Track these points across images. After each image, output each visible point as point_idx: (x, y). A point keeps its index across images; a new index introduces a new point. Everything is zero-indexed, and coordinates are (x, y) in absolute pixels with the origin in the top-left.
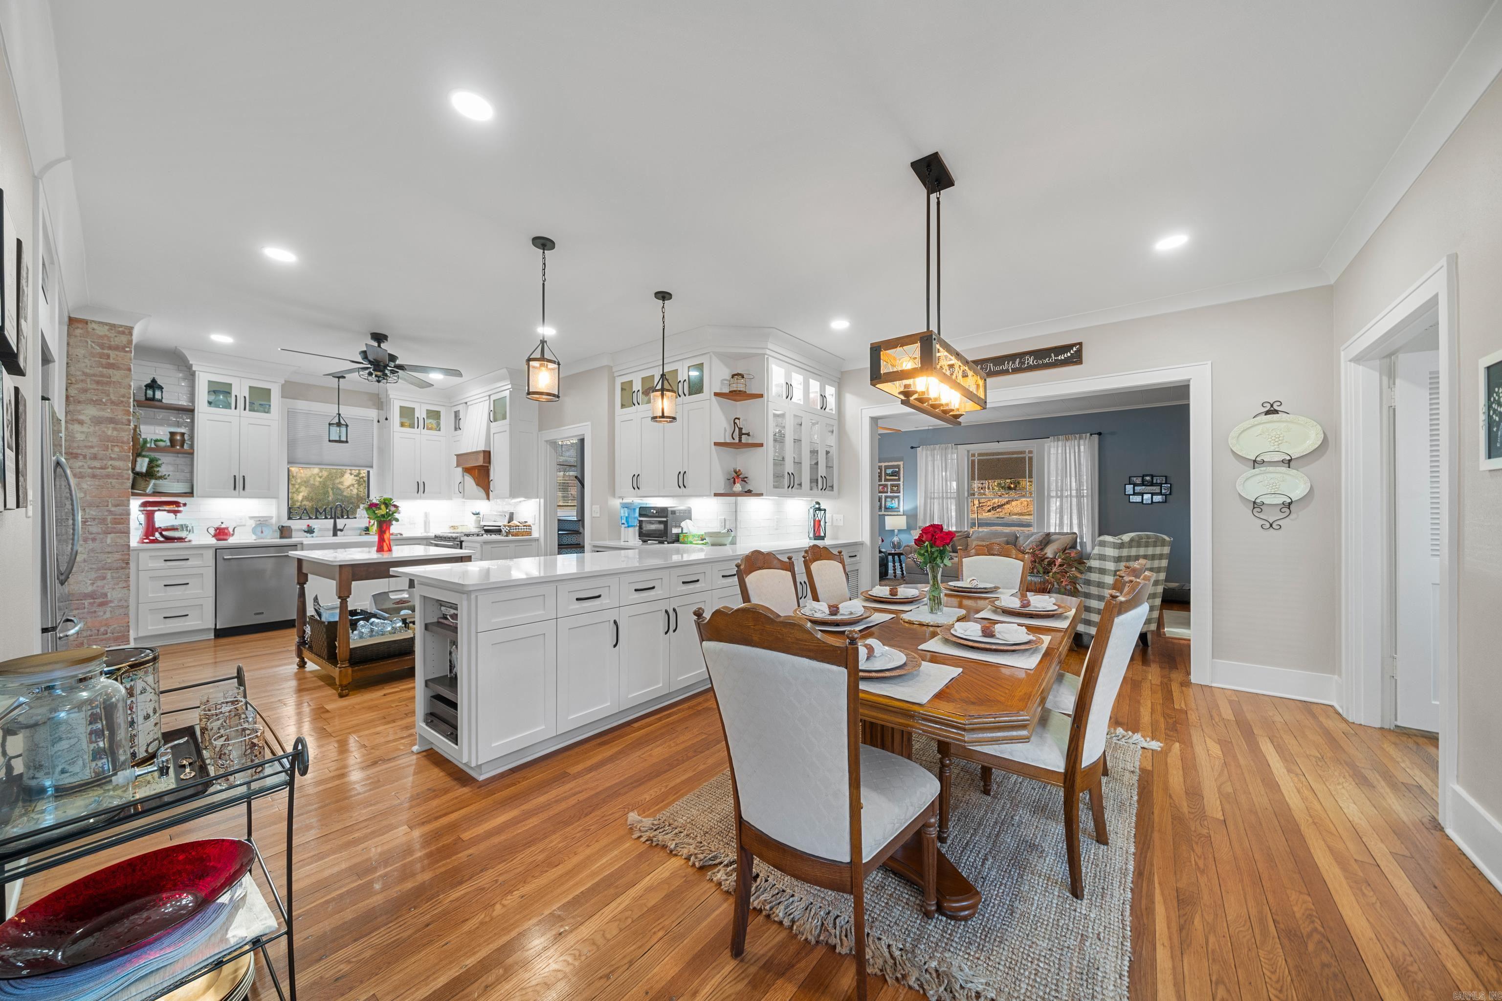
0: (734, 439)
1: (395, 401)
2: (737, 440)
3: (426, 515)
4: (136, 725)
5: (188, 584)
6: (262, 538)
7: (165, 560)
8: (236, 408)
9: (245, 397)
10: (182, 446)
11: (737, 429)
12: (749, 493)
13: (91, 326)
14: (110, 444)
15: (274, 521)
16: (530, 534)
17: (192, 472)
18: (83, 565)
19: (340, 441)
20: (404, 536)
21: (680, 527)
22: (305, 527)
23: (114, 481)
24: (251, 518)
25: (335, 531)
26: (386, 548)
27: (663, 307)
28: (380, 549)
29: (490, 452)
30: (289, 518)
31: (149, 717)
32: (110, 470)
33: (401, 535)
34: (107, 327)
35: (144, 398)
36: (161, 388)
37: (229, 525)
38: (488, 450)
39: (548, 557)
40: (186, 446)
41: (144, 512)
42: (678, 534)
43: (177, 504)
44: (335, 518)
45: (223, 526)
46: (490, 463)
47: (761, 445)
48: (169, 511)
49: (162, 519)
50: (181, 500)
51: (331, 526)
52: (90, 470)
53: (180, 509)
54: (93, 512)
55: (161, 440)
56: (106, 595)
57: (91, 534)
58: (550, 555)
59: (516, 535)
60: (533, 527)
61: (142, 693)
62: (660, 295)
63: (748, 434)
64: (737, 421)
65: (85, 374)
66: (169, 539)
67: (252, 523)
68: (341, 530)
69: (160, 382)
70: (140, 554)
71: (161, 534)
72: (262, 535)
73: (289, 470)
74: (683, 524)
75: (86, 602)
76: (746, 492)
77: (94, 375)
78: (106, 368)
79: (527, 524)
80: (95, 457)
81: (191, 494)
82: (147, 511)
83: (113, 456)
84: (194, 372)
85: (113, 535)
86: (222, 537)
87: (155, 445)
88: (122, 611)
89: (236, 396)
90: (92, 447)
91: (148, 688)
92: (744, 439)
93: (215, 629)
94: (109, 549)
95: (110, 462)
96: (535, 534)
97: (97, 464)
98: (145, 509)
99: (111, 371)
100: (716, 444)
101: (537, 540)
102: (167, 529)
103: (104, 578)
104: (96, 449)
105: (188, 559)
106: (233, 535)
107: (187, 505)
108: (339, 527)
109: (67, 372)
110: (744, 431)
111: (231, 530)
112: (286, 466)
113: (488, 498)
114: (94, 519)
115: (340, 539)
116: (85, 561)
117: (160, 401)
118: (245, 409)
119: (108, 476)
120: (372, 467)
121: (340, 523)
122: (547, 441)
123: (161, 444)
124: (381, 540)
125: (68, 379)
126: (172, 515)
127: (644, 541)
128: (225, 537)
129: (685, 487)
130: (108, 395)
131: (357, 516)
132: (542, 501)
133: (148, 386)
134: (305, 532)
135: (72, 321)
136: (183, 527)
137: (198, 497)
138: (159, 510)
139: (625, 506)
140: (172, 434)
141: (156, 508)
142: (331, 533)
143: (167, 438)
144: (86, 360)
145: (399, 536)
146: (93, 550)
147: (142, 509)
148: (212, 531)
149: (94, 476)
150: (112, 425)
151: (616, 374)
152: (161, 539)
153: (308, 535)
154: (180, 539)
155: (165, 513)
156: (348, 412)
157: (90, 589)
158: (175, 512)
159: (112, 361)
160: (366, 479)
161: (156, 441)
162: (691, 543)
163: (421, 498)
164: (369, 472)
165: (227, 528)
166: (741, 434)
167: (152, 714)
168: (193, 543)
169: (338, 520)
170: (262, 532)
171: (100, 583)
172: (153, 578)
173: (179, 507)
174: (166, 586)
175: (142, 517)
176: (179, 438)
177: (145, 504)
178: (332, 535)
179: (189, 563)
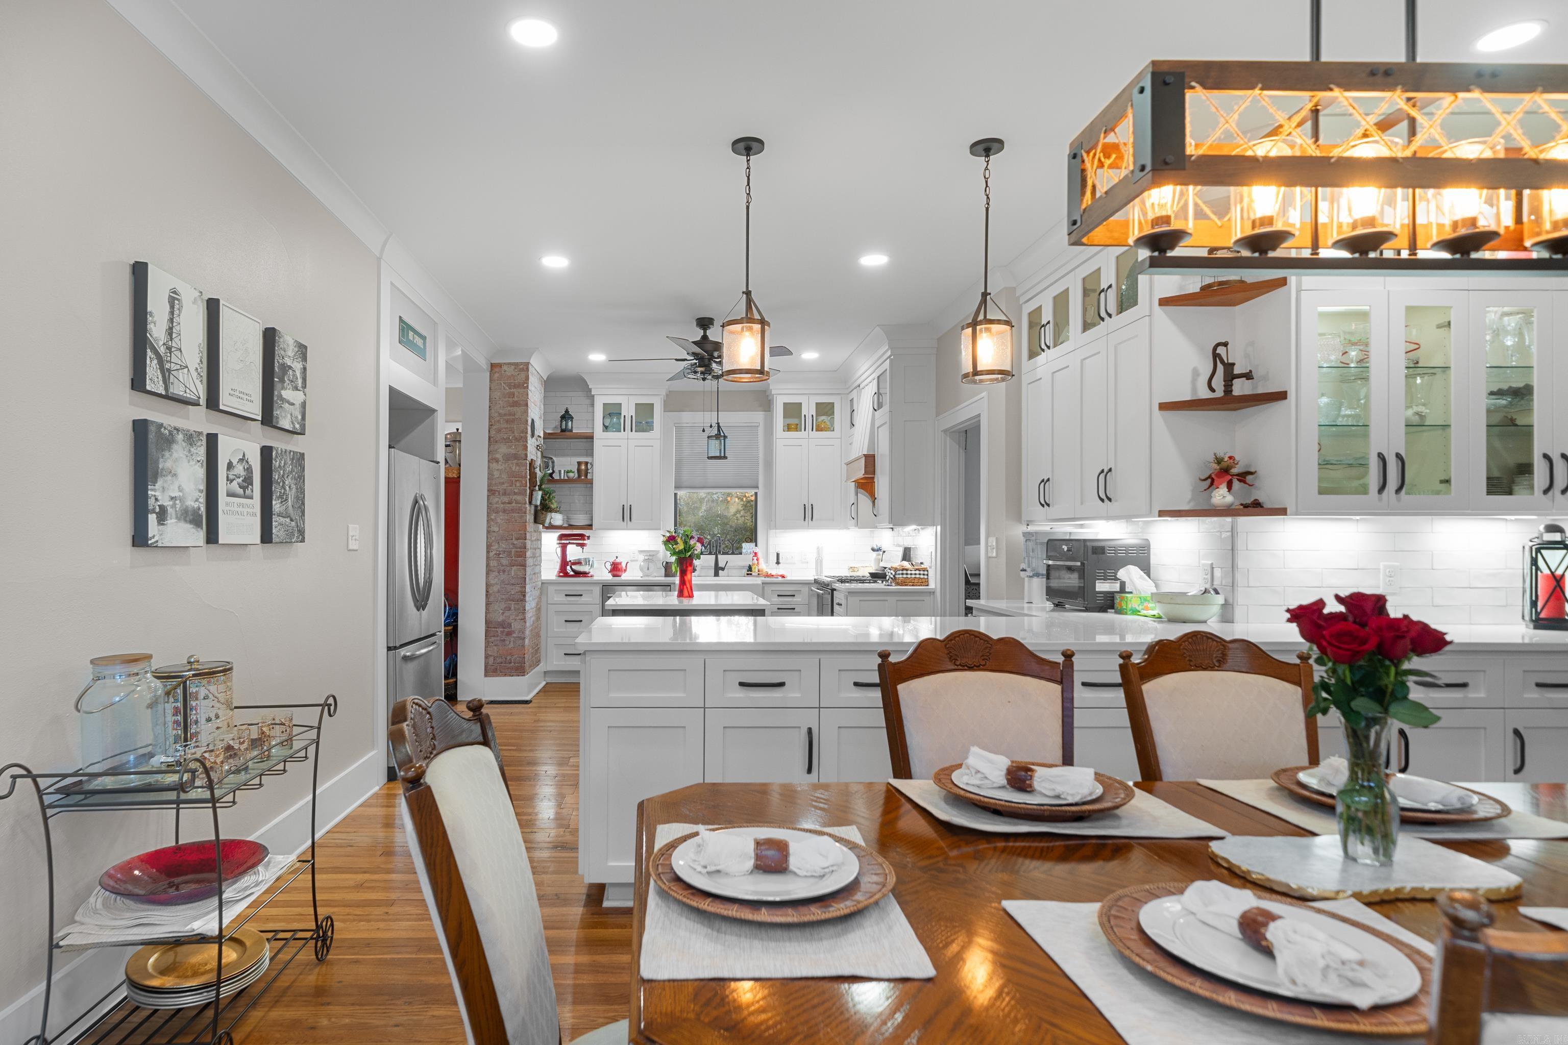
0: (1213, 390)
1: (779, 396)
2: (1220, 393)
3: (819, 551)
4: (199, 724)
5: (581, 621)
6: (648, 576)
7: (566, 595)
8: (624, 430)
9: (631, 417)
10: (586, 476)
11: (1220, 367)
12: (1255, 507)
13: (505, 368)
14: (514, 479)
15: (660, 556)
16: (926, 582)
17: (591, 503)
18: (497, 595)
19: (719, 458)
20: (789, 578)
21: (1116, 579)
23: (516, 515)
24: (641, 552)
25: (717, 570)
26: (686, 593)
27: (986, 169)
28: (681, 594)
29: (874, 456)
31: (211, 720)
32: (514, 504)
33: (783, 577)
34: (513, 367)
35: (560, 430)
36: (571, 418)
37: (623, 560)
38: (871, 453)
39: (948, 618)
40: (588, 477)
41: (561, 545)
42: (1113, 593)
43: (582, 536)
44: (717, 553)
45: (618, 561)
46: (874, 473)
47: (1282, 396)
48: (578, 545)
49: (573, 552)
50: (586, 533)
51: (713, 564)
52: (502, 506)
53: (585, 542)
54: (504, 545)
55: (571, 471)
56: (510, 625)
57: (503, 566)
58: (950, 616)
59: (903, 583)
60: (931, 573)
61: (204, 699)
62: (980, 148)
63: (1248, 376)
64: (1221, 350)
65: (500, 415)
66: (577, 574)
67: (641, 557)
68: (723, 569)
69: (570, 411)
70: (550, 588)
71: (571, 567)
72: (649, 571)
73: (676, 494)
74: (1122, 574)
75: (500, 630)
76: (1246, 506)
77: (505, 415)
78: (513, 406)
79: (923, 566)
80: (505, 494)
81: (590, 526)
83: (516, 491)
84: (593, 396)
85: (515, 567)
86: (616, 572)
87: (567, 476)
88: (521, 641)
89: (625, 417)
90: (503, 483)
91: (211, 696)
92: (1240, 388)
94: (513, 581)
95: (515, 497)
96: (932, 585)
97: (506, 499)
98: (561, 542)
99: (515, 409)
100: (1164, 407)
101: (932, 593)
102: (575, 563)
103: (510, 609)
104: (506, 485)
105: (585, 595)
106: (625, 570)
107: (589, 539)
108: (721, 564)
109: (489, 414)
110: (1237, 370)
111: (624, 565)
112: (673, 491)
114: (504, 552)
115: (722, 579)
116: (499, 592)
117: (571, 431)
118: (632, 430)
119: (513, 511)
120: (757, 487)
121: (723, 559)
122: (945, 431)
123: (571, 475)
124: (683, 582)
125: (490, 421)
126: (579, 548)
127: (1059, 606)
128: (619, 573)
129: (1110, 500)
130: (513, 433)
131: (744, 551)
132: (939, 528)
133: (563, 417)
135: (493, 366)
136: (587, 561)
137: (595, 530)
138: (570, 543)
139: (1028, 536)
140: (579, 463)
141: (568, 542)
142: (713, 572)
143: (575, 469)
144: (500, 402)
145: (780, 579)
146: (503, 582)
147: (559, 542)
148: (609, 566)
149: (504, 511)
150: (515, 461)
151: (1022, 300)
152: (572, 573)
154: (585, 574)
155: (575, 546)
156: (728, 419)
157: (501, 619)
158: (582, 545)
159: (516, 399)
160: (753, 503)
161: (567, 472)
162: (1135, 612)
163: (808, 527)
164: (756, 494)
165: (620, 563)
166: (1230, 377)
167: (213, 718)
168: (595, 578)
169: (720, 556)
170: (650, 568)
171: (507, 613)
172: (558, 612)
173: (584, 540)
174: (566, 621)
175: (559, 550)
176: (583, 467)
177: (562, 537)
178: (713, 574)
179: (583, 599)
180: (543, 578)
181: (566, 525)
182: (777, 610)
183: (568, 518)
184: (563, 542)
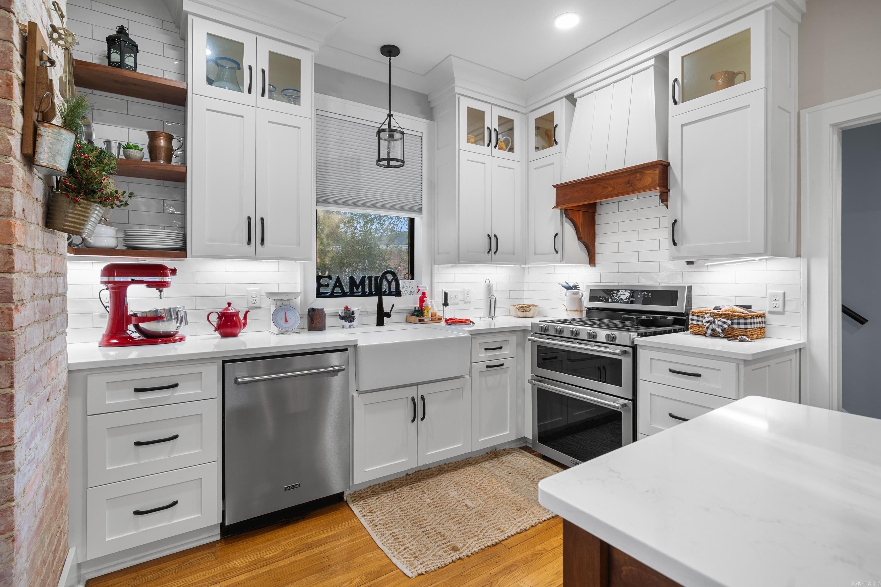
1: (462, 98)
3: (489, 288)
5: (176, 437)
7: (137, 390)
8: (250, 91)
9: (263, 71)
10: (169, 159)
15: (298, 300)
17: (184, 214)
22: (340, 310)
24: (270, 295)
25: (380, 316)
29: (668, 165)
30: (319, 295)
35: (106, 64)
36: (134, 49)
38: (665, 160)
40: (175, 161)
41: (110, 285)
43: (160, 270)
44: (380, 293)
45: (231, 310)
48: (150, 284)
49: (139, 298)
50: (169, 263)
51: (375, 309)
53: (166, 279)
55: (136, 147)
66: (150, 337)
67: (271, 304)
68: (388, 315)
69: (133, 34)
70: (89, 378)
71: (137, 327)
72: (286, 325)
81: (182, 251)
82: (114, 282)
84: (185, 16)
86: (229, 330)
87: (125, 154)
89: (250, 68)
93: (222, 525)
98: (111, 279)
101: (802, 350)
102: (146, 319)
105: (176, 385)
106: (245, 325)
107: (178, 272)
108: (386, 308)
111: (242, 317)
112: (314, 208)
113: (592, 261)
115: (387, 329)
117: (133, 72)
118: (263, 94)
120: (420, 212)
121: (388, 301)
123: (135, 153)
126: (154, 290)
128: (234, 330)
132: (818, 262)
133: (111, 41)
134: (342, 318)
136: (172, 314)
137: (193, 257)
138: (133, 282)
140: (153, 135)
141: (129, 279)
142: (374, 318)
143: (144, 142)
147: (106, 279)
148: (214, 318)
152: (136, 335)
153: (347, 324)
155: (143, 286)
158: (160, 286)
161: (128, 147)
163: (491, 262)
165: (236, 313)
168: (187, 346)
169: (384, 298)
170: (286, 321)
172: (113, 430)
173: (165, 275)
174: (137, 444)
175: (107, 295)
176: (162, 143)
177: (109, 271)
178: (375, 322)
179: (178, 393)
180: (71, 360)
181: (121, 247)
182: (485, 369)
183: (127, 233)
184: (117, 279)
